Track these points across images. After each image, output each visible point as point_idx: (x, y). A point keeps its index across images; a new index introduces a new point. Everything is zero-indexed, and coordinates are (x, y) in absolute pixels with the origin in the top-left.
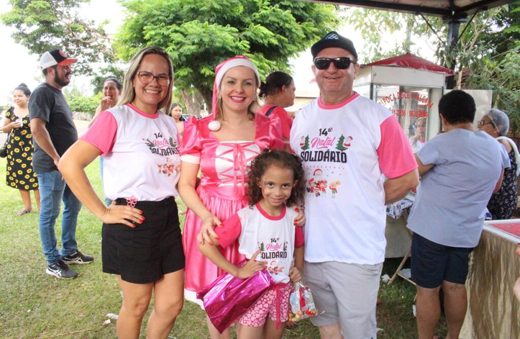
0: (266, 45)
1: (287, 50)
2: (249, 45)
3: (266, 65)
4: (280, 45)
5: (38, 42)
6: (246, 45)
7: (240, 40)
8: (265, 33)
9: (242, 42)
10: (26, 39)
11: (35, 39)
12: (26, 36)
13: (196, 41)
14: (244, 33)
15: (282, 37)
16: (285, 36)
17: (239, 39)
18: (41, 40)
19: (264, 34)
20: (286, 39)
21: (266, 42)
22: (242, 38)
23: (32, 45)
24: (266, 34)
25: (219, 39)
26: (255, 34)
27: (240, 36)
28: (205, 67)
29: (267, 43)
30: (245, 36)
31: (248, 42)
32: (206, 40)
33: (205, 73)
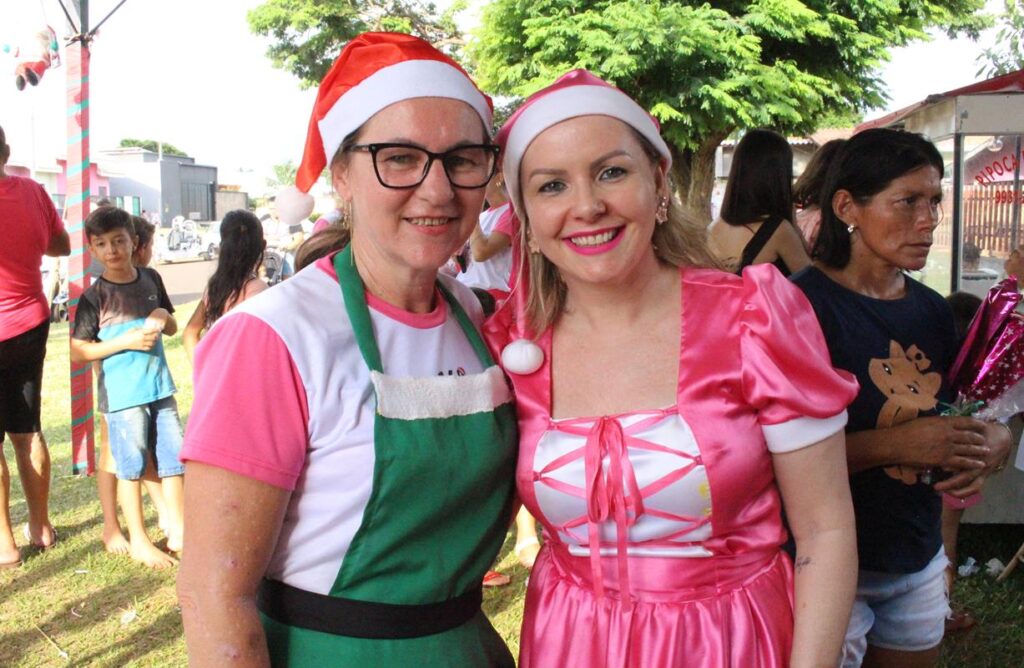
0: (800, 41)
1: (857, 47)
2: (761, 44)
3: (803, 87)
4: (837, 38)
5: (319, 61)
6: (751, 46)
7: (740, 34)
8: (797, 14)
9: (742, 38)
10: (295, 58)
11: (312, 56)
12: (295, 50)
13: (635, 45)
14: (747, 18)
15: (842, 19)
16: (850, 14)
17: (735, 33)
18: (325, 57)
19: (794, 18)
20: (852, 23)
21: (799, 34)
22: (744, 30)
23: (307, 69)
24: (800, 16)
25: (684, 39)
26: (774, 18)
27: (740, 26)
28: (661, 101)
29: (803, 36)
30: (752, 26)
31: (758, 39)
32: (657, 41)
33: (659, 114)
